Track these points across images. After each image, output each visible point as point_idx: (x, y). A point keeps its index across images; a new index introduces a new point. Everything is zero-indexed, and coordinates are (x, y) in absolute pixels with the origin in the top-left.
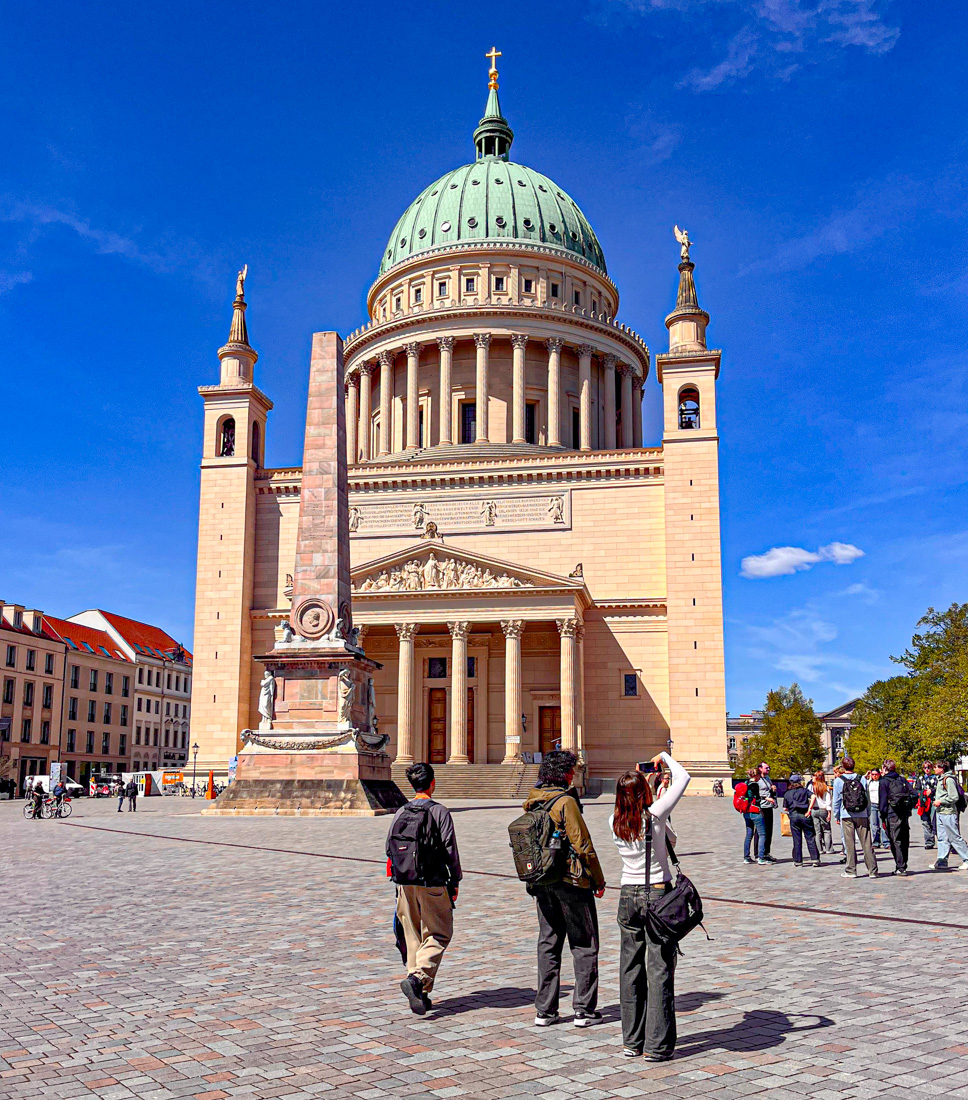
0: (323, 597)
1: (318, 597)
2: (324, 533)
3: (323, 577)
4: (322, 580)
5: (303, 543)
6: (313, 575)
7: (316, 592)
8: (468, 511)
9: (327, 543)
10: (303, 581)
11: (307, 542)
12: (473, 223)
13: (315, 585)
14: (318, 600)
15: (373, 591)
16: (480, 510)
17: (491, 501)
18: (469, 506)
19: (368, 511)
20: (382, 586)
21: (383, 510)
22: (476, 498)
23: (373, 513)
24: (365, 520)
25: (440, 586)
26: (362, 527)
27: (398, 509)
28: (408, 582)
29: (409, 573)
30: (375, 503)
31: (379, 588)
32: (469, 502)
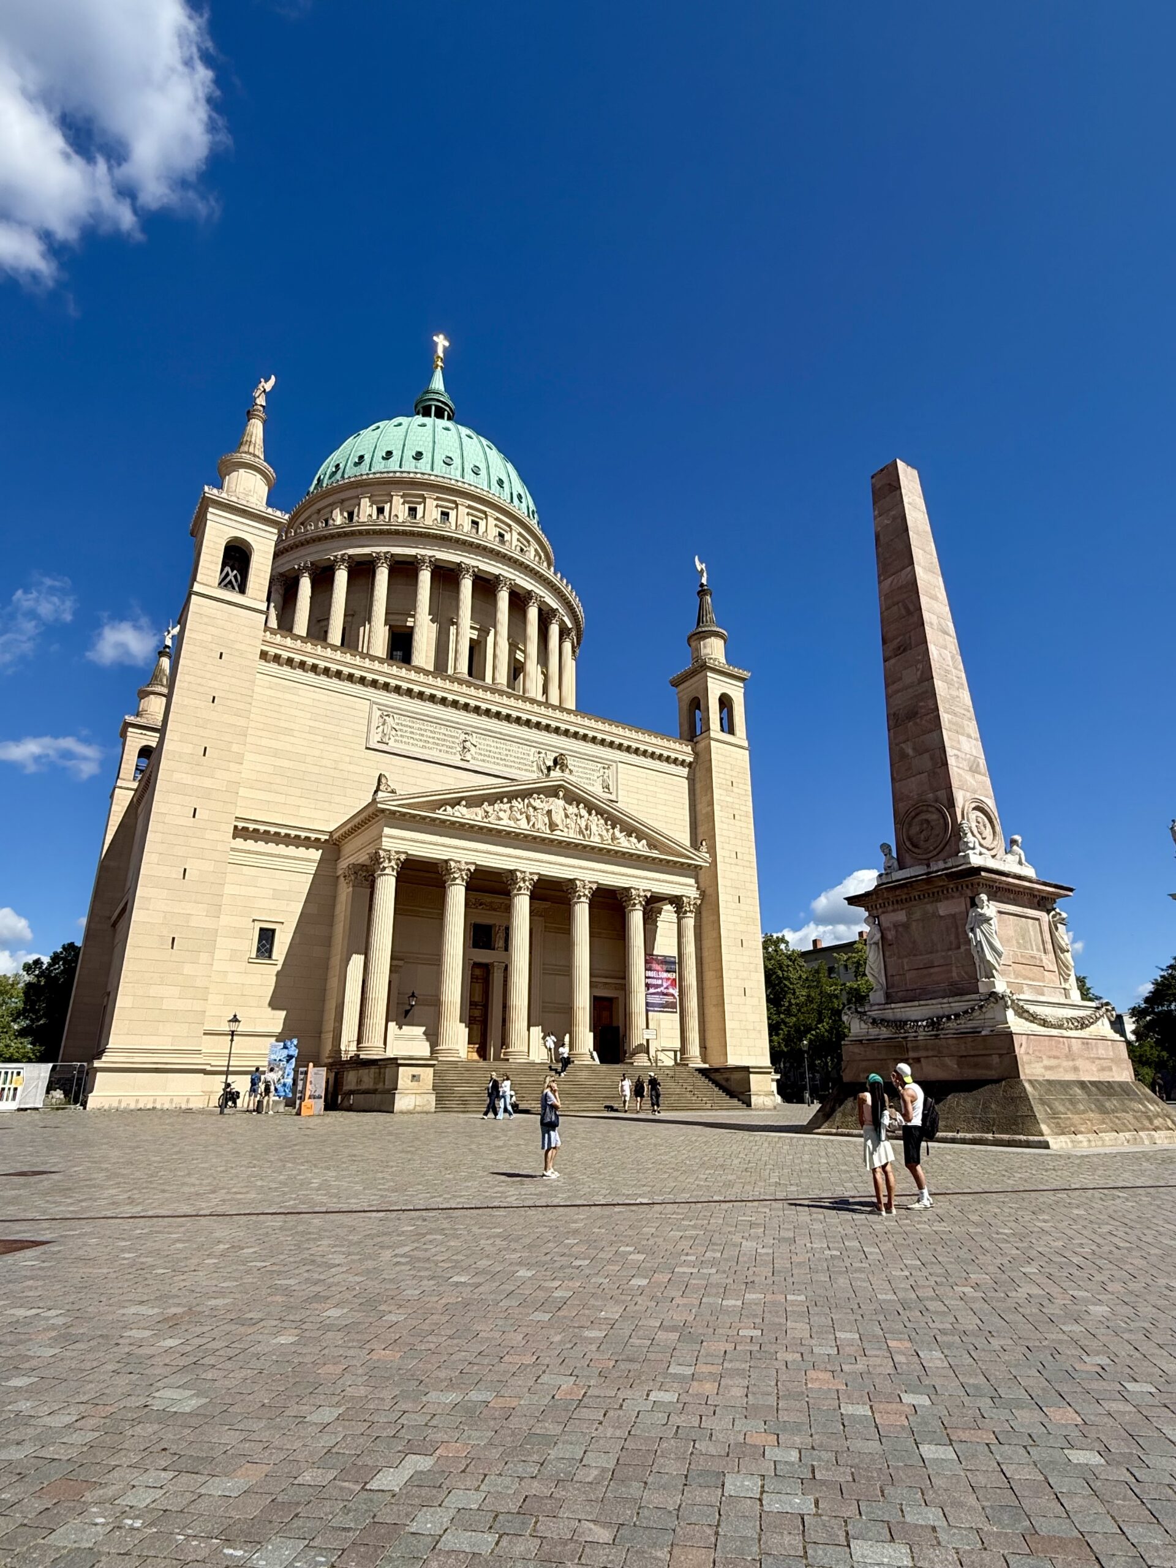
1: (981, 798)
2: (963, 711)
3: (976, 771)
4: (976, 775)
6: (966, 765)
7: (974, 790)
9: (969, 725)
13: (971, 780)
14: (982, 802)
15: (492, 822)
16: (531, 758)
17: (544, 752)
18: (520, 750)
19: (404, 723)
20: (502, 817)
21: (423, 727)
22: (528, 743)
23: (410, 727)
24: (399, 733)
25: (568, 833)
26: (396, 741)
27: (442, 731)
28: (533, 819)
29: (535, 809)
30: (414, 717)
31: (500, 819)
32: (521, 745)
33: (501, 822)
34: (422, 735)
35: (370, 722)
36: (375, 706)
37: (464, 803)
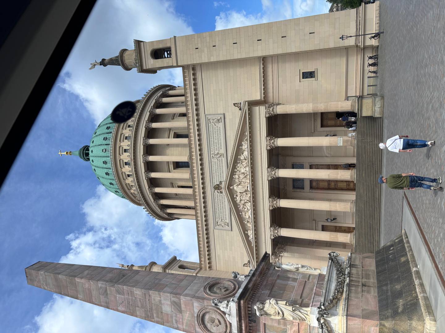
0: (196, 311)
1: (196, 315)
2: (147, 300)
3: (180, 307)
4: (183, 309)
5: (156, 319)
6: (179, 315)
7: (193, 315)
8: (217, 166)
9: (154, 300)
10: (184, 325)
11: (155, 315)
12: (105, 163)
13: (187, 316)
14: (198, 316)
15: (251, 220)
16: (216, 160)
17: (212, 155)
18: (214, 166)
19: (218, 216)
20: (248, 215)
21: (217, 209)
22: (210, 162)
23: (219, 214)
24: (223, 218)
25: (247, 182)
26: (226, 219)
27: (217, 201)
28: (246, 201)
29: (241, 200)
30: (214, 213)
31: (249, 217)
32: (212, 166)
33: (251, 217)
34: (221, 209)
35: (222, 230)
36: (215, 228)
37: (246, 232)
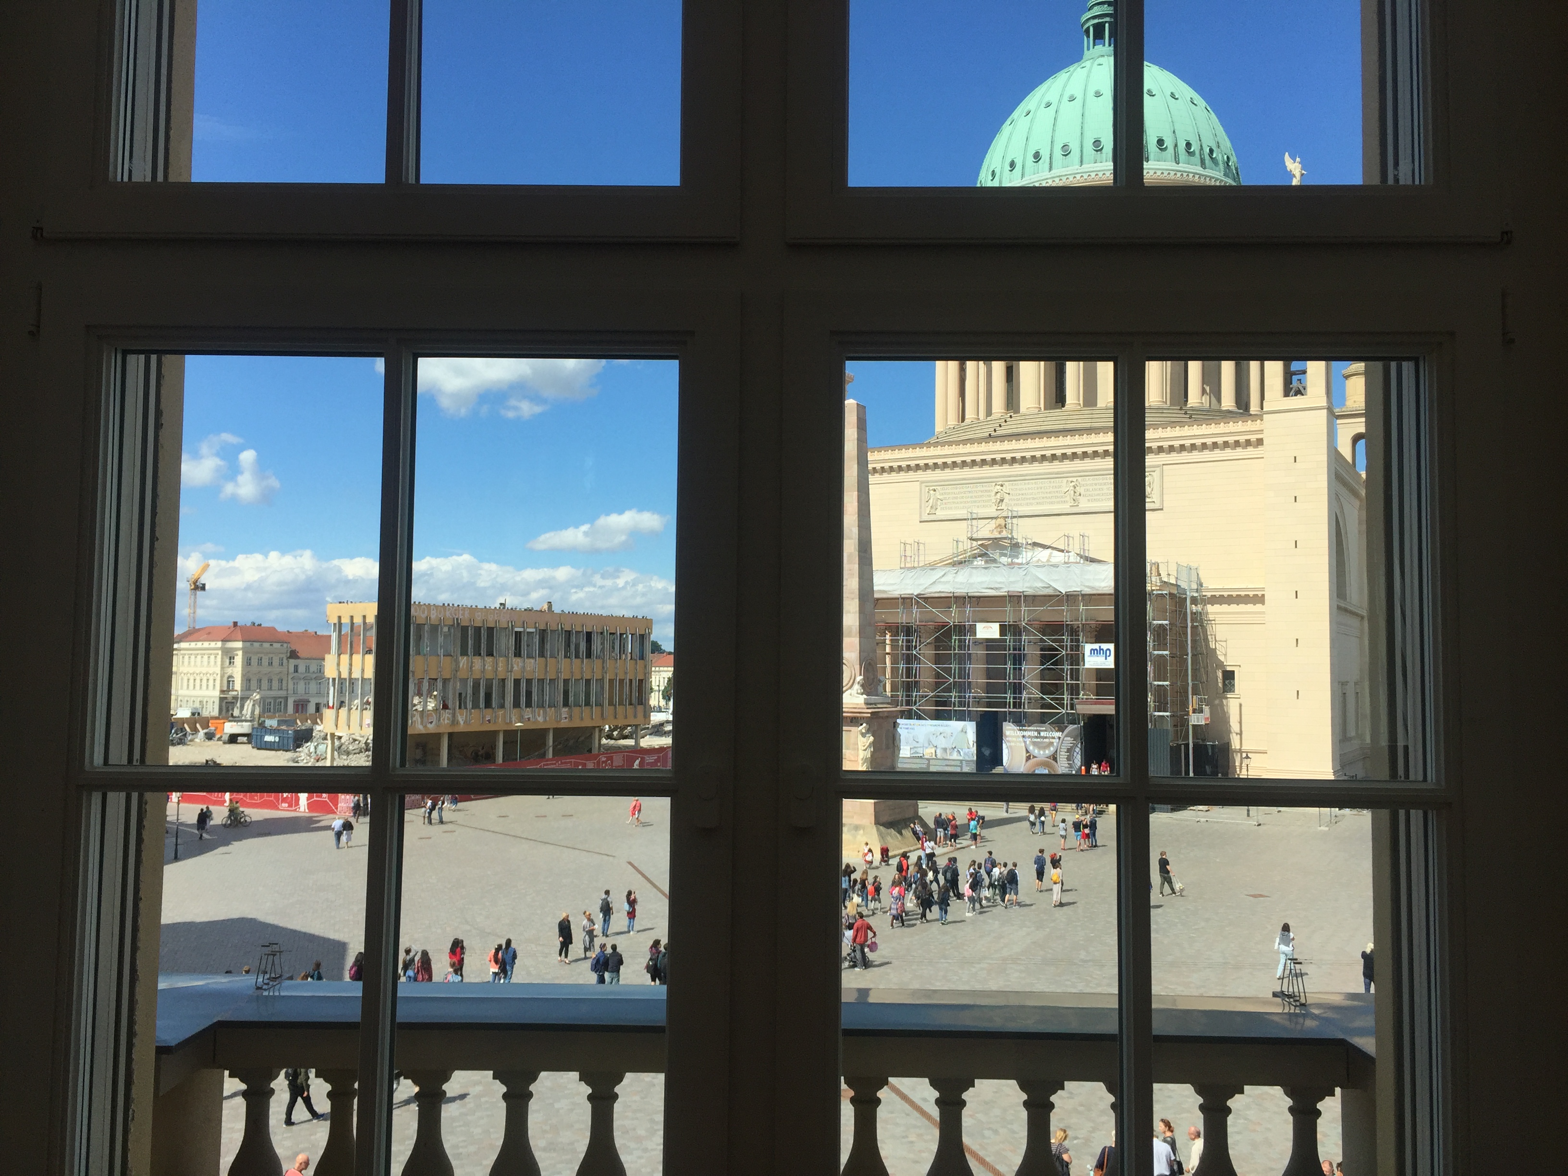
8: (1051, 490)
16: (1064, 489)
17: (1075, 479)
18: (1053, 484)
19: (947, 491)
21: (962, 490)
23: (952, 493)
24: (944, 502)
26: (942, 509)
27: (978, 489)
32: (1052, 480)
34: (962, 497)
35: (921, 500)
36: (923, 485)
